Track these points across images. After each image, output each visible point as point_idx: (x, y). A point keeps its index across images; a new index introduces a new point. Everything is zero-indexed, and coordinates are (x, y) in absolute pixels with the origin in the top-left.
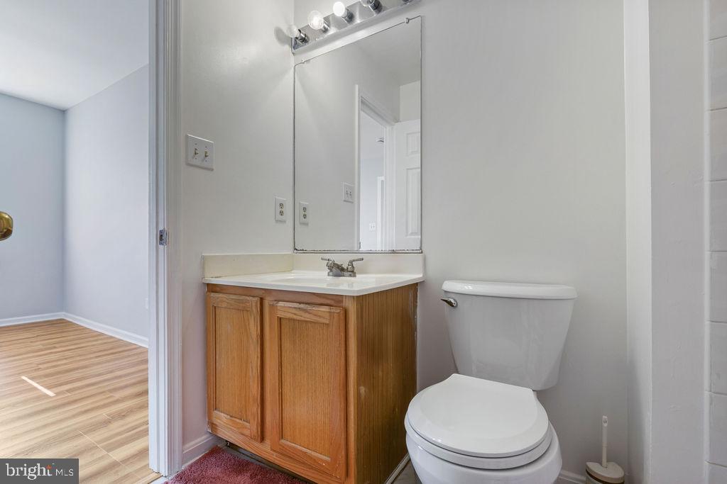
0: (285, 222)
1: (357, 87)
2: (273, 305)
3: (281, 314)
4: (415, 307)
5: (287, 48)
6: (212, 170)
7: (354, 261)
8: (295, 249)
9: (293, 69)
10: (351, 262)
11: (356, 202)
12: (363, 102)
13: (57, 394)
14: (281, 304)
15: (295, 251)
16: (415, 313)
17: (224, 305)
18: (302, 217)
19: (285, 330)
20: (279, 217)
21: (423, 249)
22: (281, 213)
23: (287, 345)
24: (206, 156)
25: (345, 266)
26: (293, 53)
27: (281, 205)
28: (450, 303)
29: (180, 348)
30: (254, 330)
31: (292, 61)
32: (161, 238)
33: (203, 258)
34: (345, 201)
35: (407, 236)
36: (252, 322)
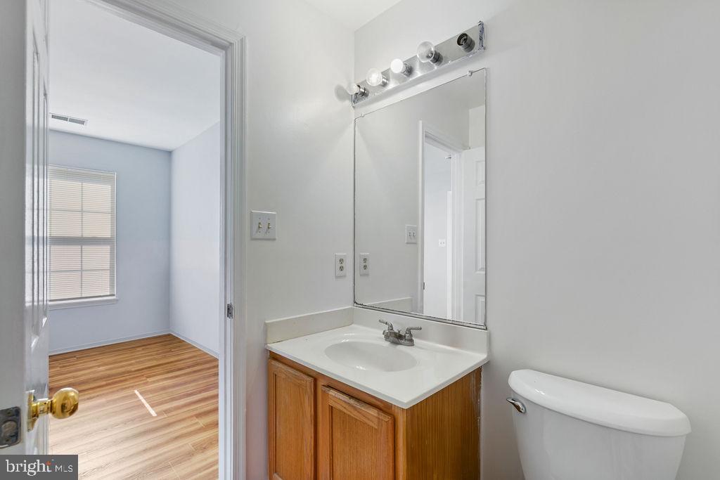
0: (345, 276)
1: (421, 122)
2: (325, 391)
3: (332, 403)
4: (478, 389)
5: (348, 103)
6: (274, 239)
7: (412, 329)
8: (355, 302)
9: (353, 122)
10: (409, 330)
11: (420, 242)
12: (427, 136)
13: (159, 414)
14: (332, 393)
15: (355, 304)
16: (478, 396)
17: (284, 376)
18: (363, 269)
19: (336, 419)
20: (339, 273)
21: (488, 324)
22: (341, 268)
23: (337, 435)
24: (269, 228)
25: (402, 333)
26: (354, 107)
27: (341, 261)
28: (518, 408)
29: (245, 414)
30: (309, 410)
31: (353, 114)
32: (229, 311)
33: (266, 324)
34: (407, 243)
35: (476, 270)
36: (306, 401)
